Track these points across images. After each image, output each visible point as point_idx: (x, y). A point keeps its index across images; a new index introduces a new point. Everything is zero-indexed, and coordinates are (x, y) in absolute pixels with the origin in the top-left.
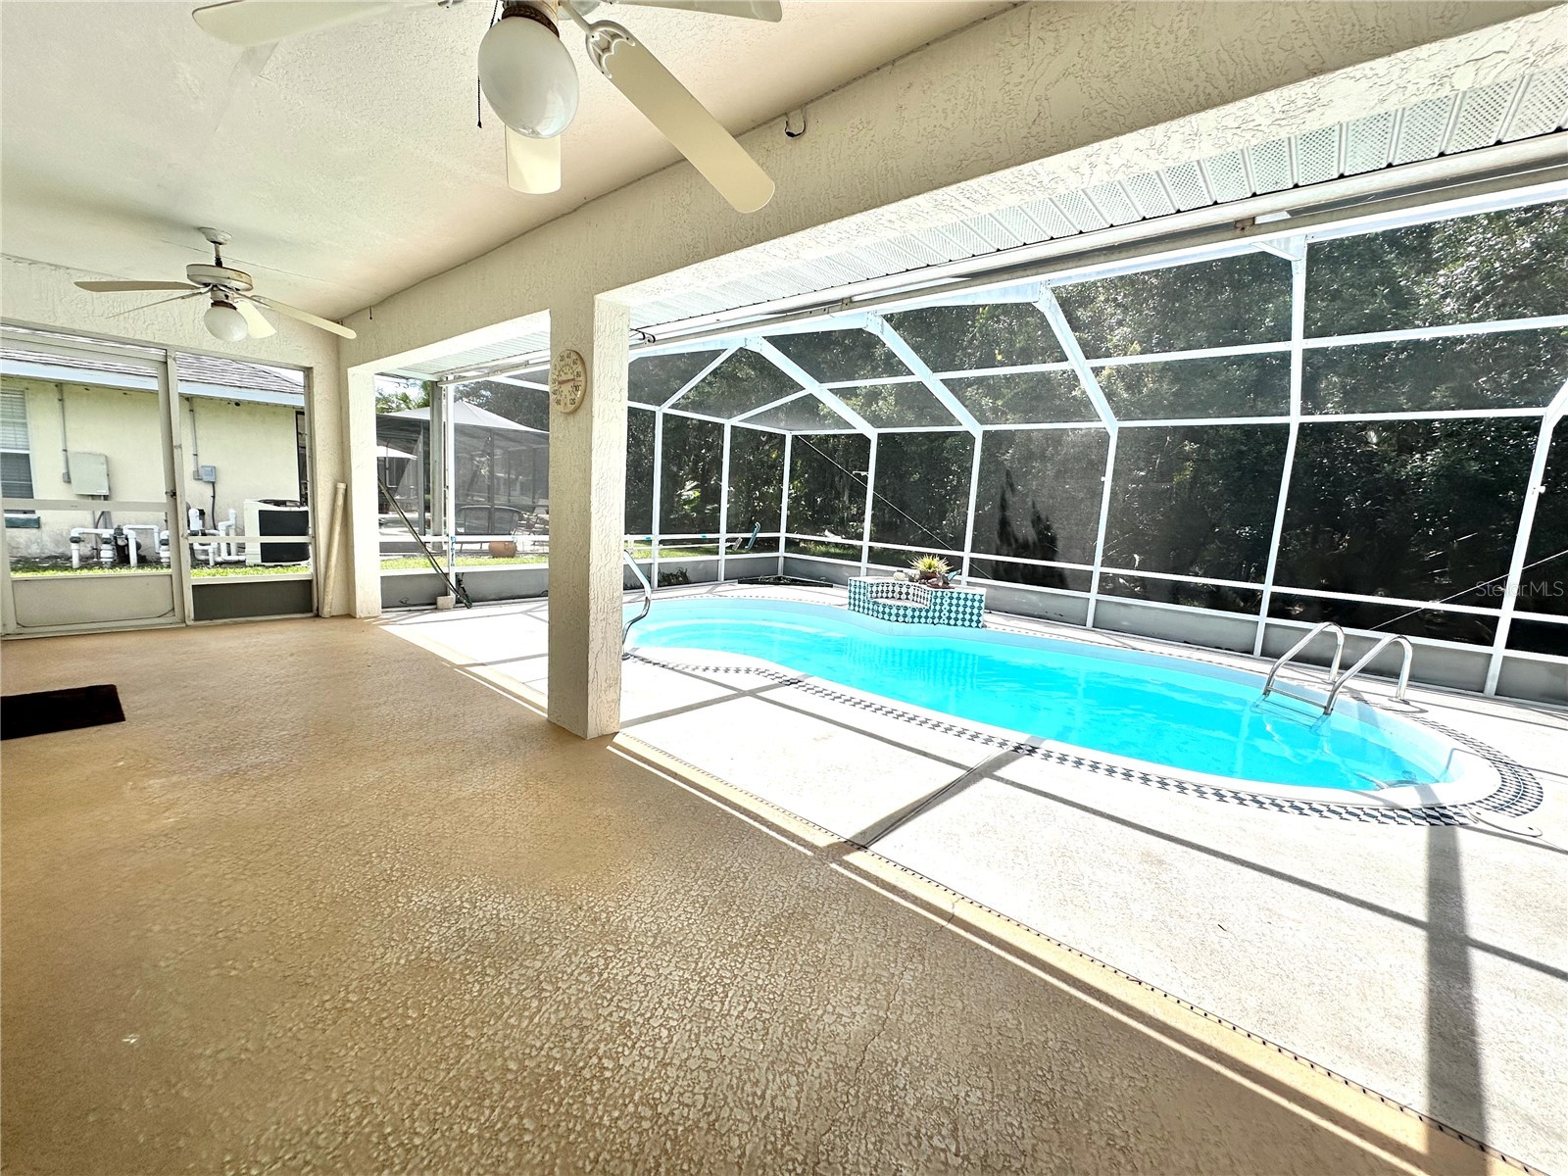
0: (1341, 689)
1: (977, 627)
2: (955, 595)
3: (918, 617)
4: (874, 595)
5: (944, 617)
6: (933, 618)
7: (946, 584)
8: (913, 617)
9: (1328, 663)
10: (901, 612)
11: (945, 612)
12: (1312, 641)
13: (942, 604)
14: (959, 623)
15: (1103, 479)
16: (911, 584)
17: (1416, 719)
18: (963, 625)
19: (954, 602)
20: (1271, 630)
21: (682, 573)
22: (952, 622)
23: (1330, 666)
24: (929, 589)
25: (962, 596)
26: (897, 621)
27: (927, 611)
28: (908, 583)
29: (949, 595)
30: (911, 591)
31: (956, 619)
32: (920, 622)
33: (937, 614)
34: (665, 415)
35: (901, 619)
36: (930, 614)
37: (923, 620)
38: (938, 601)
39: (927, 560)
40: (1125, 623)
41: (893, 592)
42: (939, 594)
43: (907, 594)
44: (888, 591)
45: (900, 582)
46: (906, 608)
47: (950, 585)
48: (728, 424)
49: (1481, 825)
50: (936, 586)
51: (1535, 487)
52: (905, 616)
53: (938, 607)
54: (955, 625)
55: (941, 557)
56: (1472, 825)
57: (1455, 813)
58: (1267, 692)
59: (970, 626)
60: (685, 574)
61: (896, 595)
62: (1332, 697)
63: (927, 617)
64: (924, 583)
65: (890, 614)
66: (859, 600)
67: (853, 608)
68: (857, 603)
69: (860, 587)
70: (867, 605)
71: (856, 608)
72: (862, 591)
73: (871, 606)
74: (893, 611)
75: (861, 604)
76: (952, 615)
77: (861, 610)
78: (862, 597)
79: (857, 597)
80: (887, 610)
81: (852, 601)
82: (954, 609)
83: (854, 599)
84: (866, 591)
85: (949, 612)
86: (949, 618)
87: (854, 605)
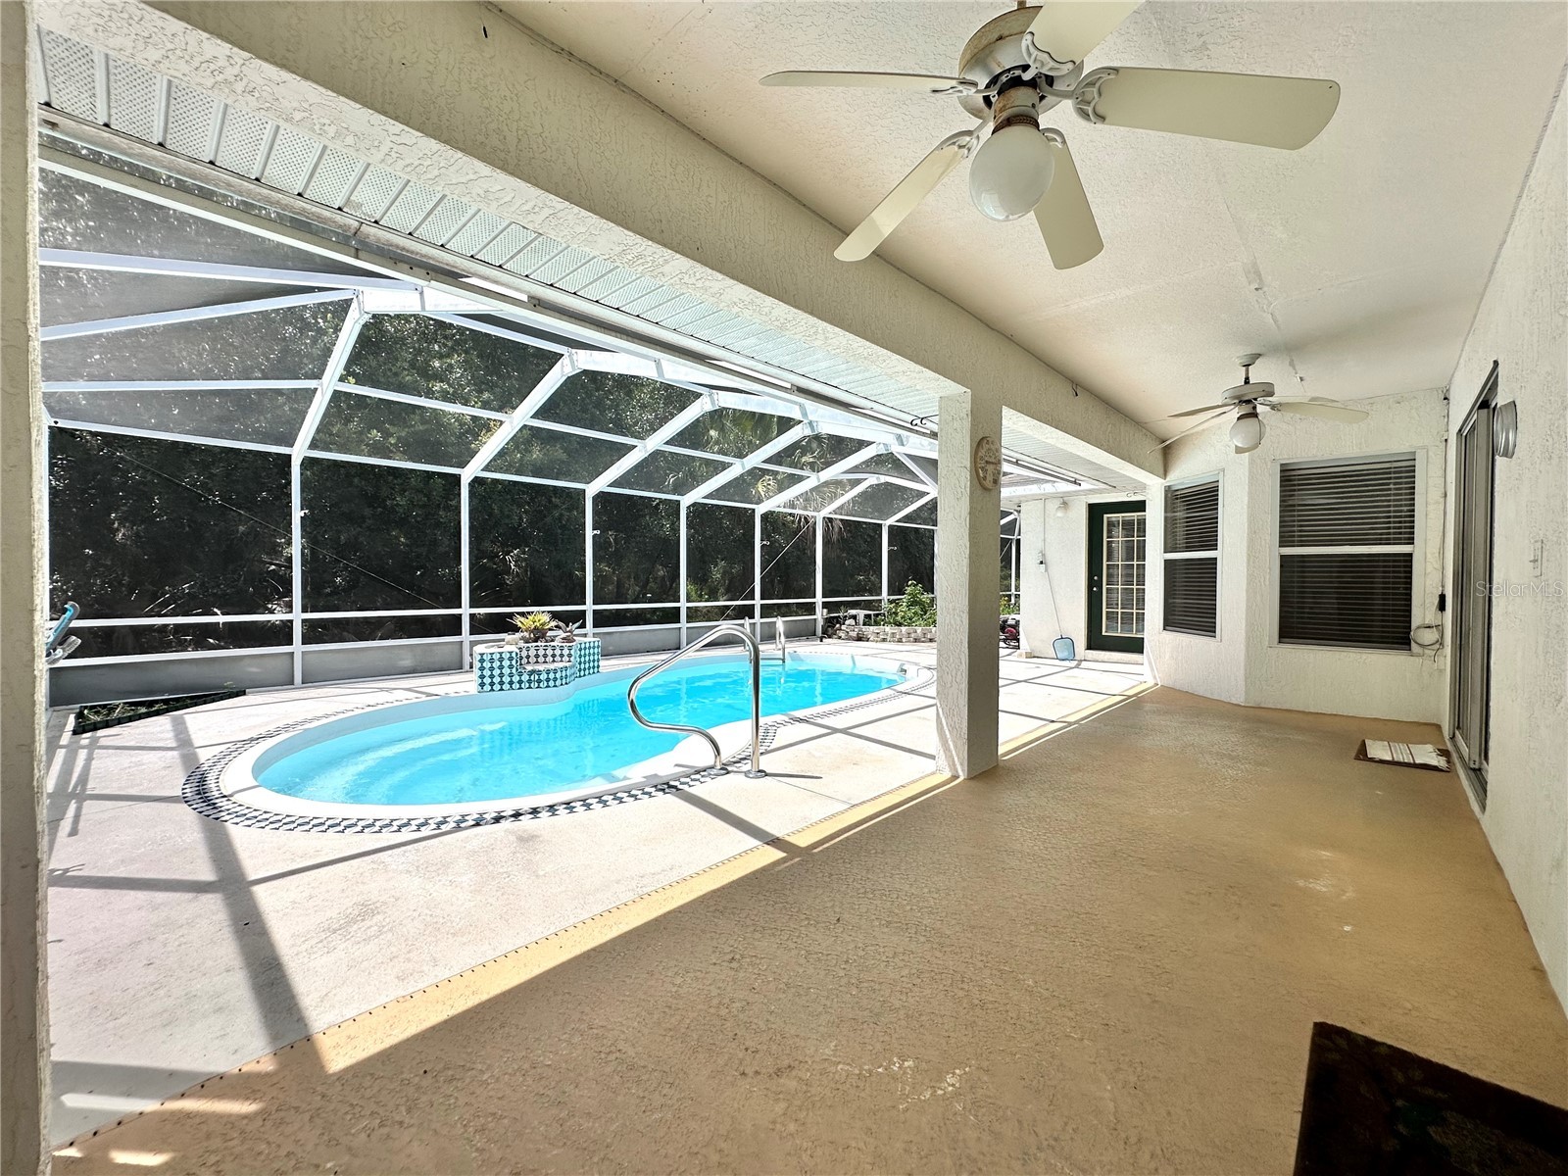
14: (586, 672)
19: (581, 653)
65: (555, 679)
66: (501, 675)
67: (490, 688)
68: (497, 680)
69: (501, 659)
70: (518, 678)
71: (497, 687)
72: (506, 663)
73: (525, 677)
74: (558, 675)
75: (506, 679)
76: (582, 666)
77: (506, 686)
78: (506, 671)
79: (497, 672)
80: (552, 676)
81: (487, 680)
82: (583, 659)
83: (492, 677)
84: (514, 662)
85: (580, 663)
86: (580, 670)
87: (492, 684)
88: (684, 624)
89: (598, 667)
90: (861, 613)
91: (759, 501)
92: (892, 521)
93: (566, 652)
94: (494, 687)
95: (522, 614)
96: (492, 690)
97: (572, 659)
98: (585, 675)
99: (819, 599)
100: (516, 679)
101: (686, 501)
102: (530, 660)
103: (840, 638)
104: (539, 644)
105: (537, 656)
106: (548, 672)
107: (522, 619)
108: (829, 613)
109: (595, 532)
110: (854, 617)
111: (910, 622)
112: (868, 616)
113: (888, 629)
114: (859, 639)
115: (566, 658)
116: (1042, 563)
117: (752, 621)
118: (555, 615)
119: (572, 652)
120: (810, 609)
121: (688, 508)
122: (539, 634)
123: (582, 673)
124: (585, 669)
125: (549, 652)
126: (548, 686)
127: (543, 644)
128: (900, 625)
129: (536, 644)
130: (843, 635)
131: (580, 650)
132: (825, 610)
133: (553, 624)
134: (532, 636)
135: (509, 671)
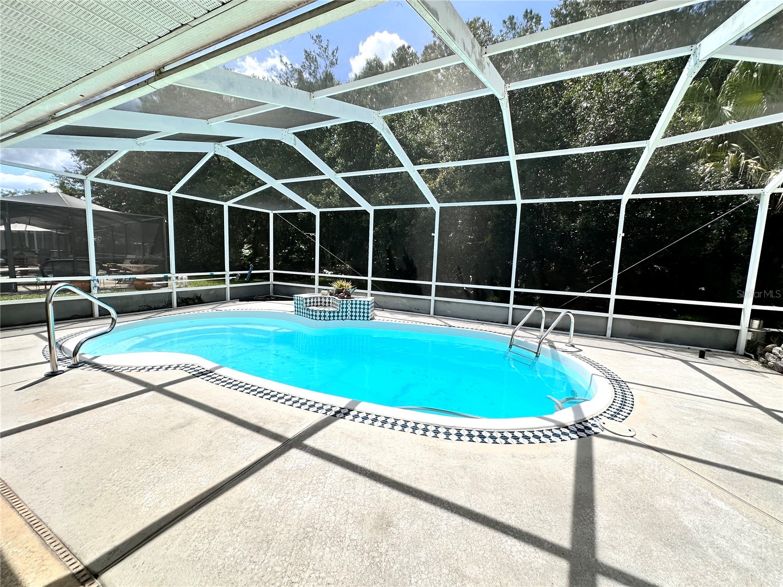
0: (544, 341)
1: (368, 320)
2: (354, 302)
3: (332, 316)
4: (308, 304)
5: (349, 315)
6: (342, 316)
7: (349, 296)
8: (330, 316)
9: (539, 326)
10: (323, 314)
11: (349, 312)
12: (531, 316)
13: (347, 308)
14: (358, 318)
15: (433, 234)
16: (331, 297)
17: (577, 356)
18: (360, 319)
19: (354, 306)
20: (515, 311)
21: (197, 297)
22: (353, 318)
23: (540, 328)
24: (339, 299)
25: (358, 302)
26: (320, 319)
27: (338, 312)
28: (329, 296)
29: (351, 302)
30: (331, 301)
31: (356, 316)
32: (334, 319)
33: (344, 314)
34: (174, 197)
35: (322, 318)
36: (340, 314)
37: (336, 318)
38: (345, 306)
39: (339, 282)
40: (449, 312)
41: (321, 302)
42: (345, 302)
43: (329, 303)
44: (317, 302)
45: (324, 296)
46: (325, 312)
47: (352, 296)
48: (226, 205)
49: (605, 433)
50: (343, 298)
51: (620, 234)
52: (325, 316)
53: (344, 310)
54: (355, 319)
55: (348, 280)
56: (601, 433)
57: (592, 425)
58: (510, 346)
59: (364, 320)
60: (200, 298)
61: (323, 304)
62: (539, 346)
63: (338, 316)
64: (337, 296)
65: (316, 316)
68: (299, 310)
71: (299, 313)
72: (301, 302)
73: (306, 311)
74: (318, 314)
76: (354, 314)
79: (299, 306)
80: (314, 313)
81: (296, 309)
82: (356, 310)
85: (352, 312)
86: (351, 316)
88: (511, 305)
99: (747, 306)
126: (312, 318)
135: (302, 307)
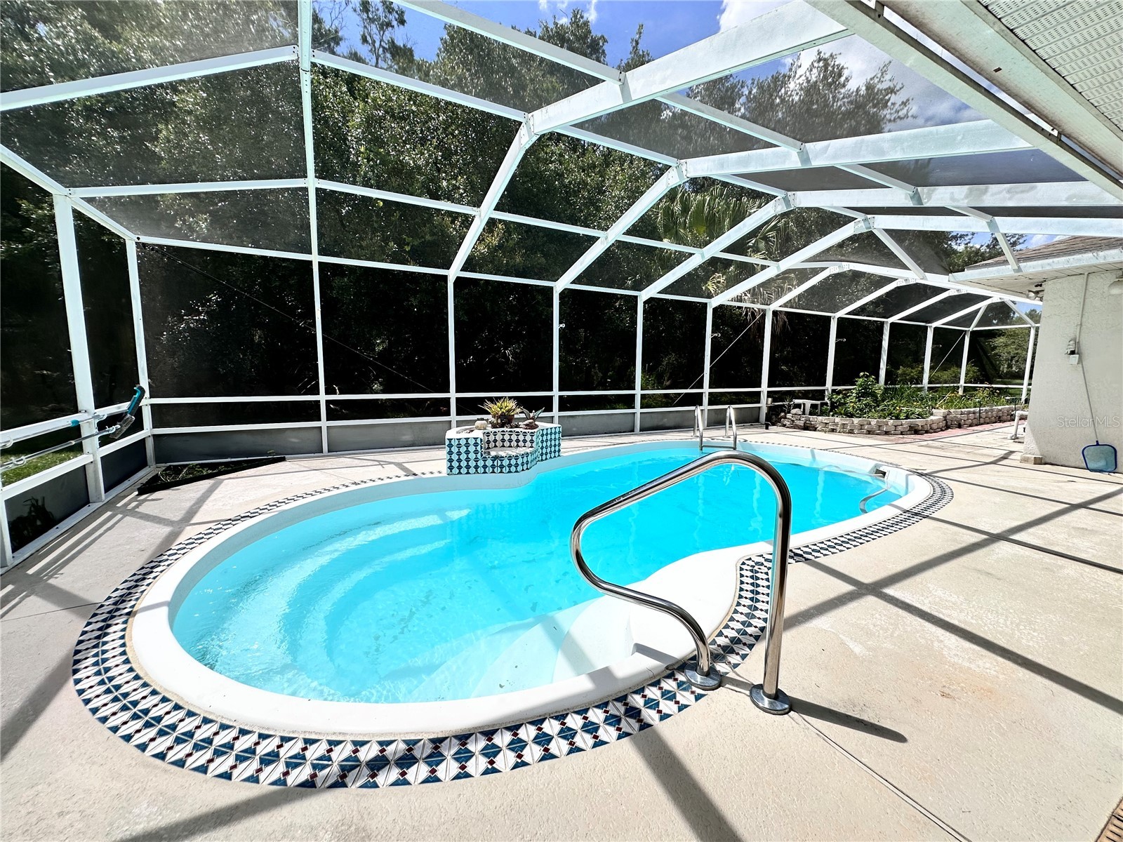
1: (558, 455)
5: (538, 455)
6: (536, 458)
8: (532, 461)
10: (525, 460)
11: (539, 449)
13: (538, 443)
14: (549, 456)
26: (523, 470)
29: (542, 433)
35: (525, 466)
42: (537, 434)
46: (527, 455)
52: (527, 462)
53: (537, 447)
59: (555, 456)
65: (517, 465)
66: (468, 460)
67: (458, 471)
68: (464, 464)
69: (467, 445)
70: (483, 463)
71: (464, 470)
72: (472, 449)
73: (489, 463)
74: (520, 461)
75: (472, 464)
76: (544, 451)
77: (472, 470)
78: (472, 456)
79: (463, 457)
80: (513, 462)
81: (455, 464)
82: (544, 444)
83: (459, 460)
84: (479, 448)
85: (542, 448)
86: (542, 454)
87: (460, 467)
88: (638, 410)
89: (559, 451)
90: (808, 403)
91: (710, 296)
92: (842, 313)
93: (528, 438)
94: (462, 471)
95: (491, 399)
96: (460, 473)
97: (534, 445)
98: (546, 459)
99: (764, 388)
100: (481, 463)
101: (644, 295)
102: (497, 444)
103: (784, 426)
104: (505, 429)
105: (503, 440)
106: (510, 458)
107: (491, 405)
108: (773, 401)
109: (561, 326)
110: (798, 406)
111: (861, 413)
112: (813, 406)
113: (838, 419)
114: (807, 427)
115: (528, 444)
116: (1073, 353)
117: (702, 408)
118: (521, 402)
119: (534, 438)
120: (756, 397)
121: (645, 303)
122: (506, 420)
123: (544, 457)
124: (546, 454)
125: (514, 437)
126: (510, 472)
127: (509, 430)
128: (851, 416)
129: (502, 429)
130: (788, 423)
131: (542, 435)
132: (770, 399)
133: (519, 410)
134: (499, 421)
135: (474, 456)
